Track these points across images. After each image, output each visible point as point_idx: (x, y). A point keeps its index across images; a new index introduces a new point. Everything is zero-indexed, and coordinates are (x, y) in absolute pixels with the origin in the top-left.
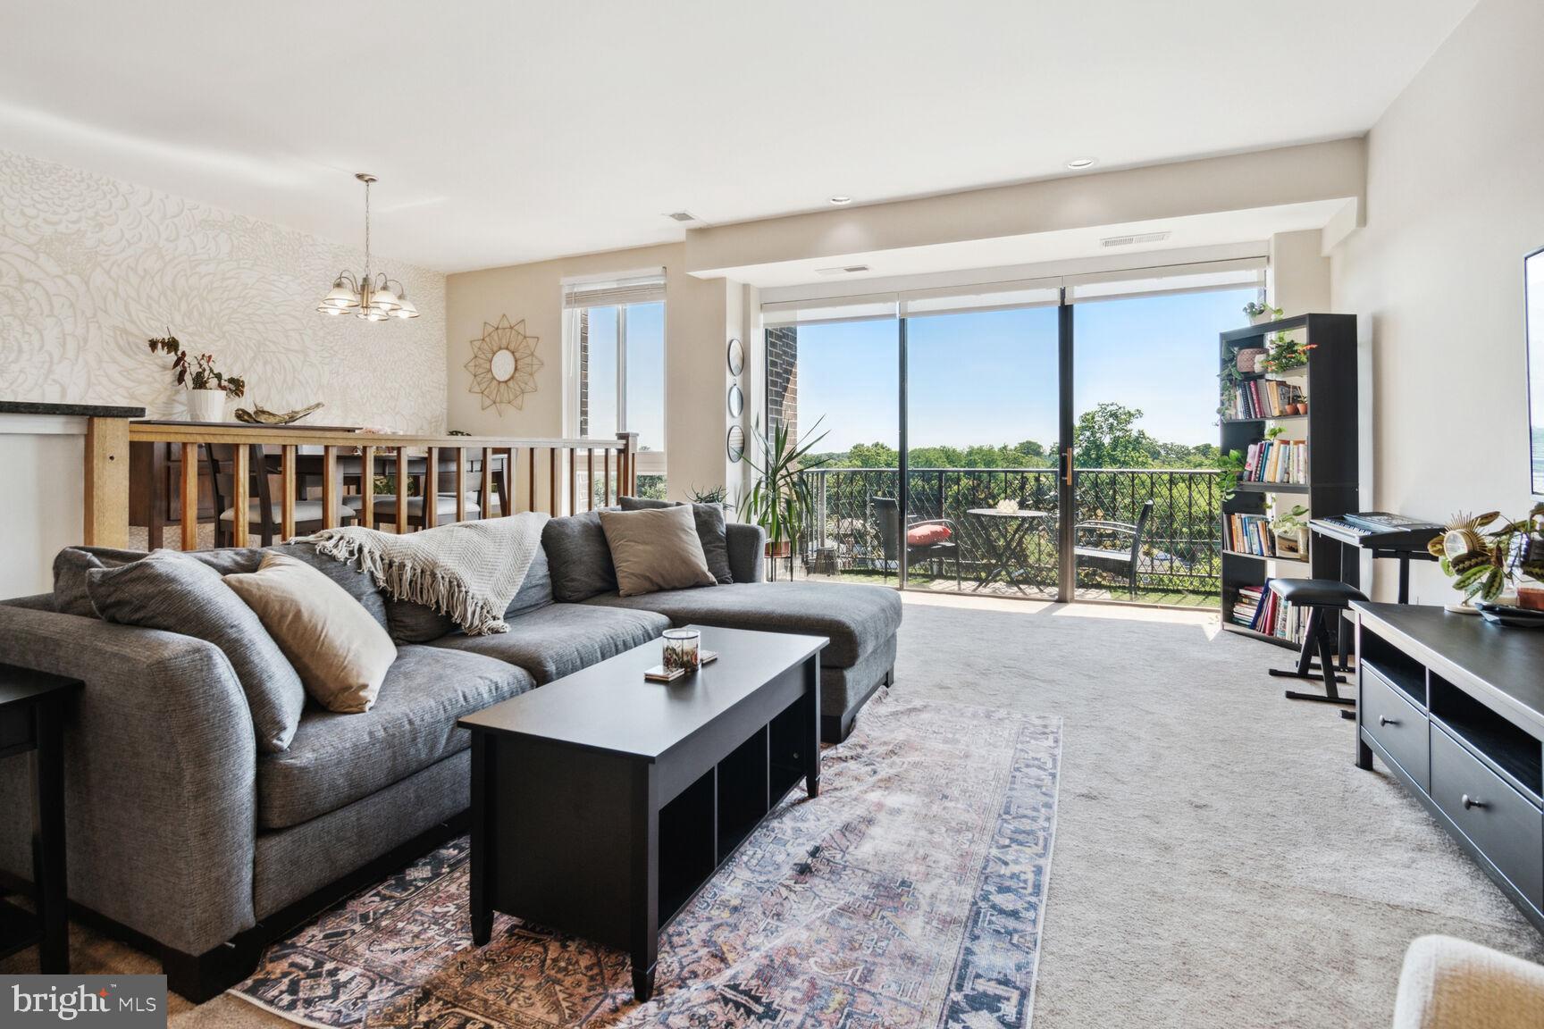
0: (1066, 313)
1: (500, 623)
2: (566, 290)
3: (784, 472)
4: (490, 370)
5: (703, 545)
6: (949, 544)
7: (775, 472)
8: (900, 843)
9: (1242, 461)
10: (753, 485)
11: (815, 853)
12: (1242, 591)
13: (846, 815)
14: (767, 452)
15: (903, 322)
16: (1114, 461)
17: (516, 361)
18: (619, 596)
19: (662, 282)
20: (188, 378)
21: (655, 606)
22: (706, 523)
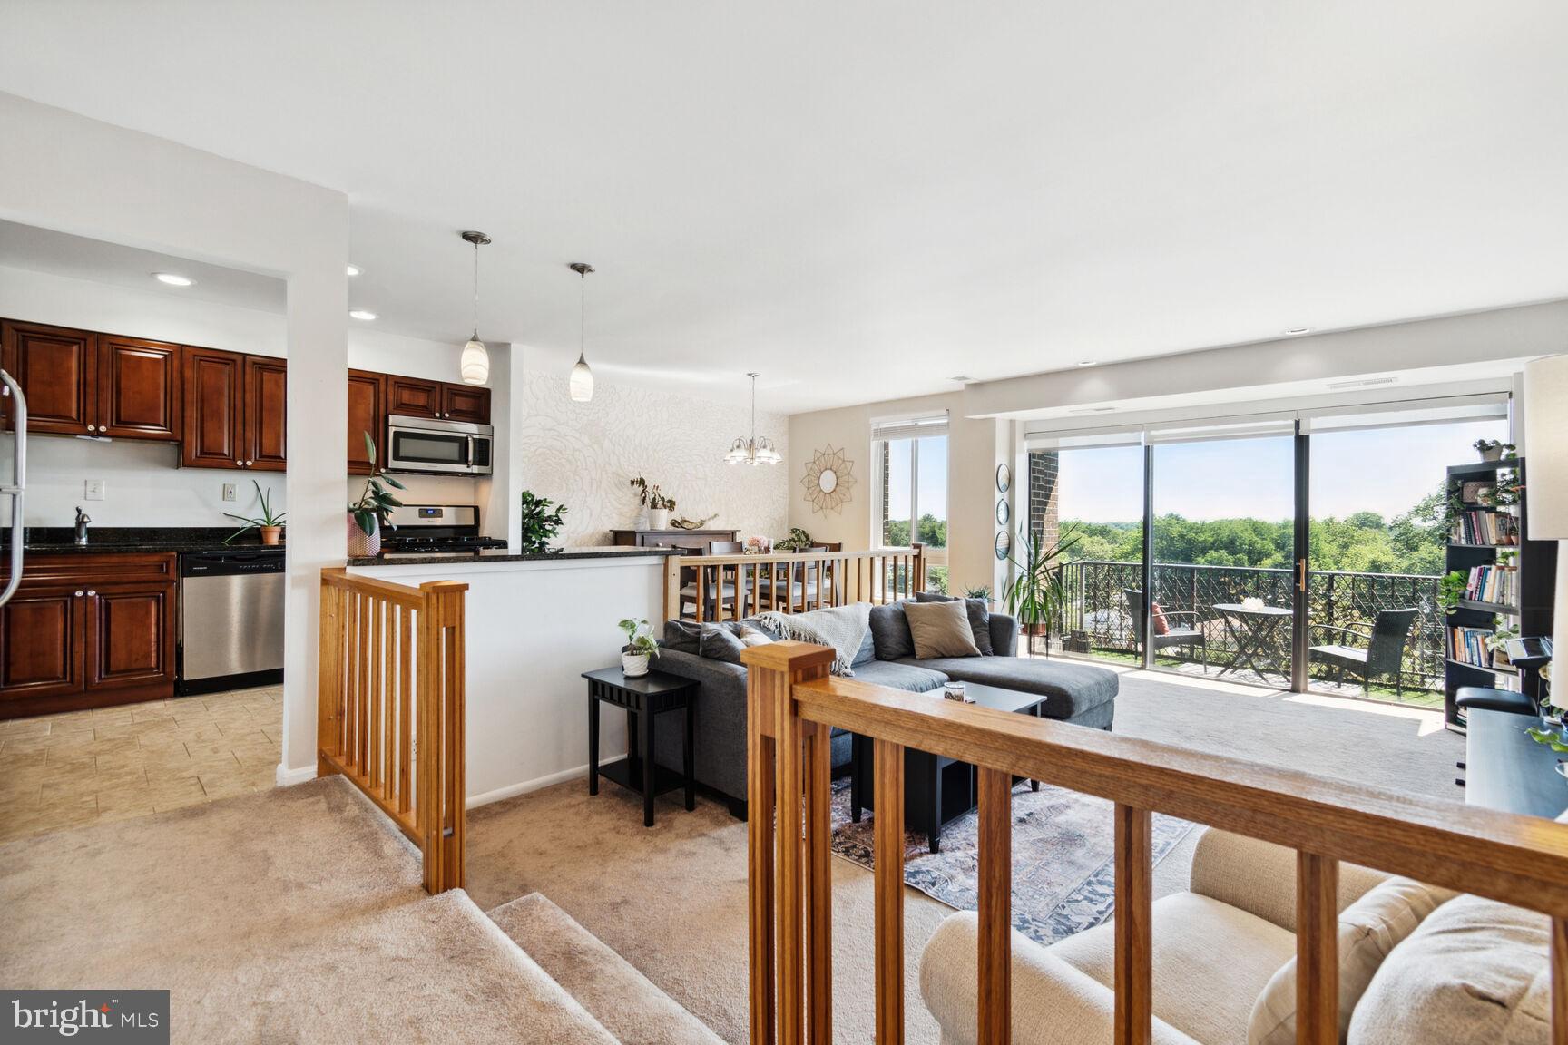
0: (1302, 443)
1: (849, 671)
2: (874, 427)
3: (1042, 568)
4: (819, 485)
5: (972, 628)
7: (1035, 570)
8: (1084, 820)
9: (1464, 581)
10: (1017, 578)
11: (1030, 814)
13: (1053, 802)
14: (1029, 555)
15: (1148, 450)
17: (837, 478)
18: (916, 658)
19: (946, 421)
20: (648, 502)
21: (939, 668)
22: (975, 613)
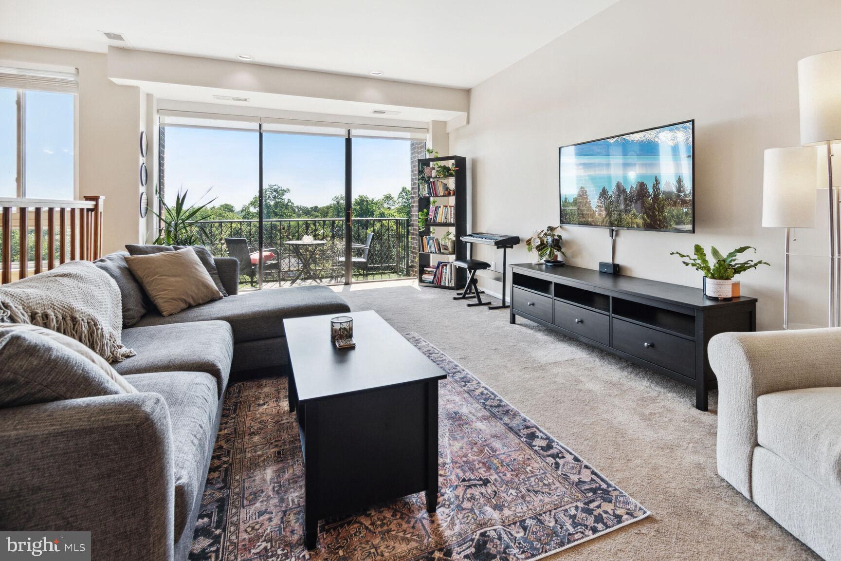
0: (348, 142)
1: (124, 350)
5: (208, 271)
6: (274, 262)
9: (428, 214)
12: (425, 269)
16: (276, 214)
